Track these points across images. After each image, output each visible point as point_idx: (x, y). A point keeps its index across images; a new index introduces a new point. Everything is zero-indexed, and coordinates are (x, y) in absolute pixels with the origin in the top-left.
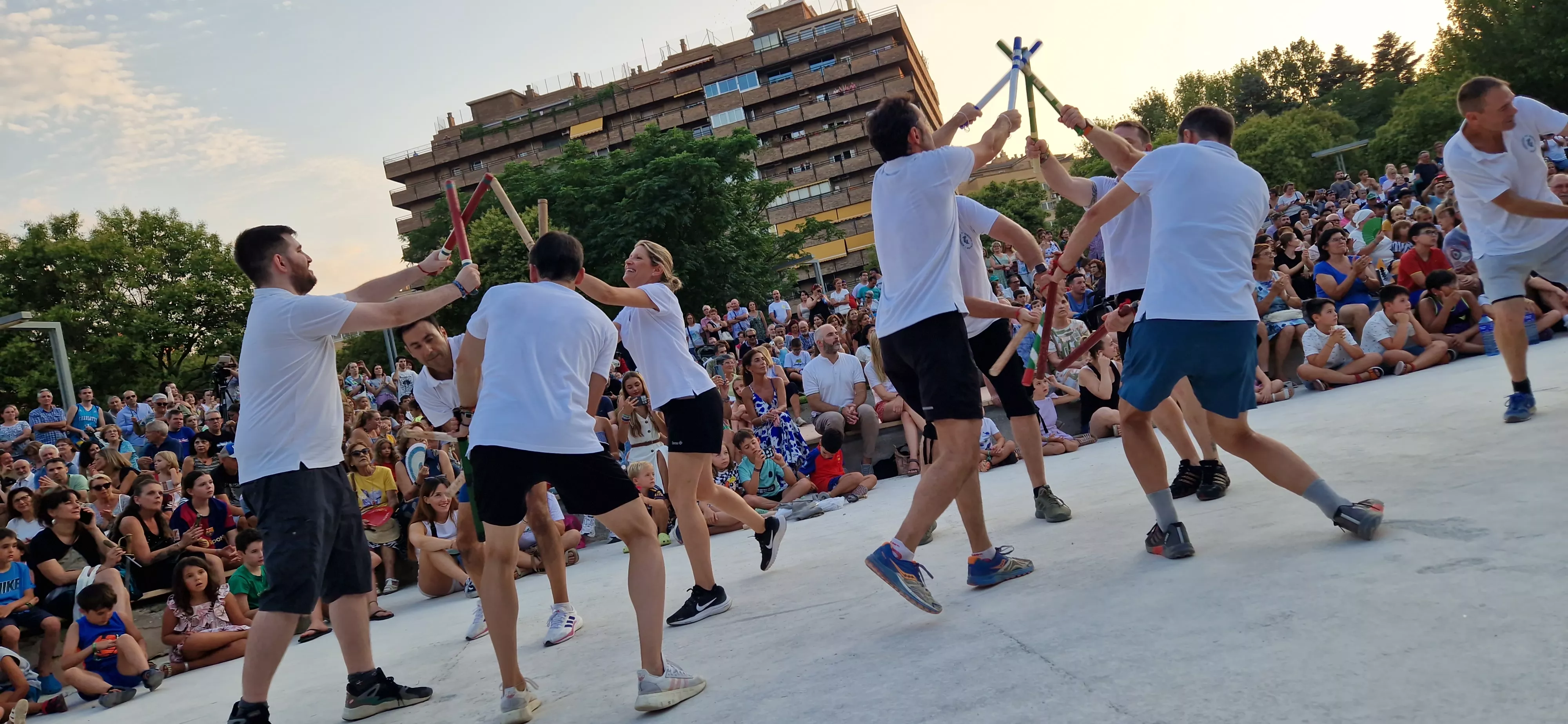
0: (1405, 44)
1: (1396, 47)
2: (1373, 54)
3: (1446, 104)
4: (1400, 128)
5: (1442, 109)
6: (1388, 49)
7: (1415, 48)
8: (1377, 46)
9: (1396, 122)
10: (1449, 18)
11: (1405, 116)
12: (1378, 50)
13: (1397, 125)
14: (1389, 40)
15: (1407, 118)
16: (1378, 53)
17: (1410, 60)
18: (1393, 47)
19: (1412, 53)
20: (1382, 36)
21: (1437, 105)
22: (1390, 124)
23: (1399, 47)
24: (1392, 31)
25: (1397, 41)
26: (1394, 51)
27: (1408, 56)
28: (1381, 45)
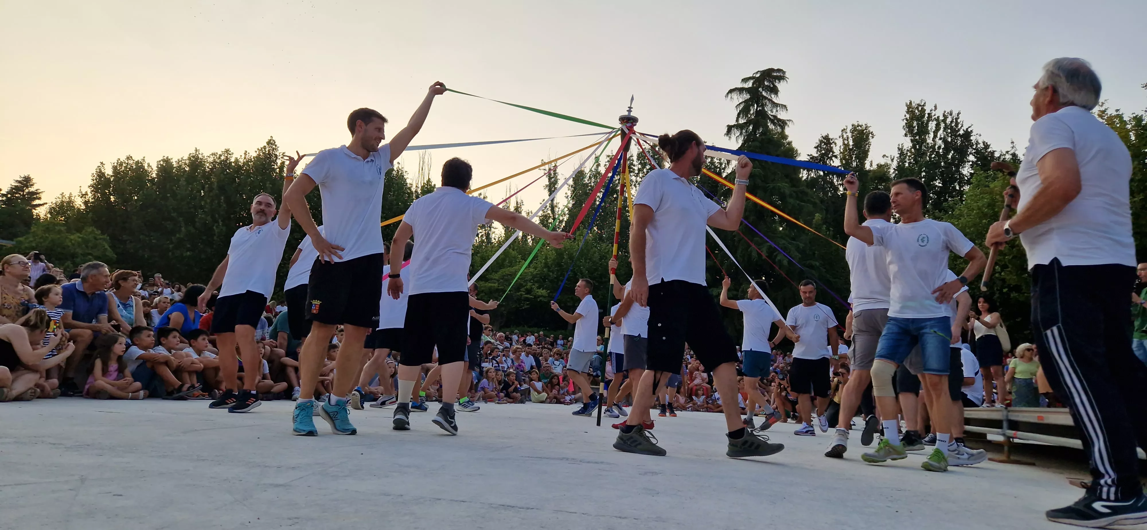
0: (36, 190)
1: (29, 188)
2: (11, 185)
3: (73, 242)
4: (34, 245)
5: (70, 244)
6: (24, 187)
7: (42, 195)
8: (17, 181)
9: (31, 239)
10: (89, 186)
11: (40, 238)
12: (17, 184)
13: (31, 241)
14: (27, 181)
15: (42, 240)
16: (15, 186)
17: (37, 202)
18: (27, 187)
19: (40, 198)
20: (23, 176)
21: (67, 240)
22: (25, 239)
23: (32, 189)
24: (32, 176)
25: (33, 185)
26: (27, 191)
27: (35, 199)
28: (19, 182)
